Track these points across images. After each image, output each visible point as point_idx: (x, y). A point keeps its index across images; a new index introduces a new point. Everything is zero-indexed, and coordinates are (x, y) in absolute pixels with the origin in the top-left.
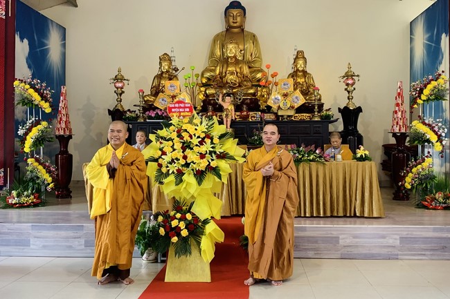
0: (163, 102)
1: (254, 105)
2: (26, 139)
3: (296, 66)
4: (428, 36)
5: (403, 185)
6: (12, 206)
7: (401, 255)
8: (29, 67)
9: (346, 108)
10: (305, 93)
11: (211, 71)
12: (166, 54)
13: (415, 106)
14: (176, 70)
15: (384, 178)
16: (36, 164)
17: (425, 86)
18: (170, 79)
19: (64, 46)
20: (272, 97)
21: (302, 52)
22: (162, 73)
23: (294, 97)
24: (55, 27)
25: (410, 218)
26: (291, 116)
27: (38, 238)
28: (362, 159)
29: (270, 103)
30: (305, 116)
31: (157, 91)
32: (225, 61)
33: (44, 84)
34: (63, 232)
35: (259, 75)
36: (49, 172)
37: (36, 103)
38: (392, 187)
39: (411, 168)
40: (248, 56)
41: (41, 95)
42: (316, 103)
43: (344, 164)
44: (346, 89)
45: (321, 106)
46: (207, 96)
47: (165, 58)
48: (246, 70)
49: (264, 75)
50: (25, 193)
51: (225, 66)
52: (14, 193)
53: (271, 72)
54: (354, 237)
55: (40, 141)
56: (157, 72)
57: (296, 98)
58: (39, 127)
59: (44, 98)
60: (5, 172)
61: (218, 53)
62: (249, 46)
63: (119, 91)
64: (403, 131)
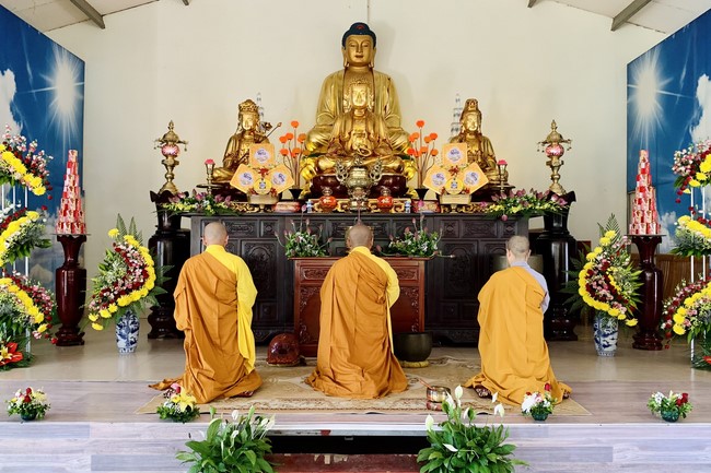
1: (399, 187)
3: (465, 125)
5: (669, 328)
11: (322, 131)
12: (249, 101)
14: (267, 127)
16: (15, 288)
18: (257, 142)
19: (82, 89)
21: (475, 102)
22: (244, 132)
24: (65, 57)
33: (34, 145)
36: (38, 302)
39: (683, 298)
44: (549, 164)
47: (250, 107)
48: (383, 130)
51: (349, 123)
53: (426, 132)
55: (22, 247)
58: (23, 221)
59: (32, 168)
61: (332, 104)
62: (382, 94)
63: (170, 161)
64: (653, 233)
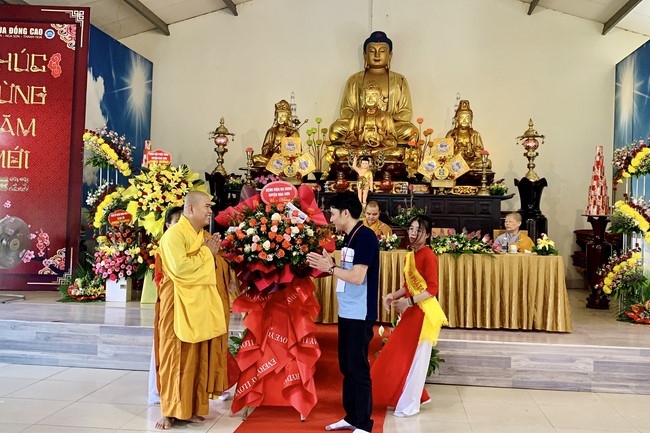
0: (278, 165)
1: (399, 172)
2: (96, 210)
3: (458, 121)
4: (638, 84)
5: (601, 288)
6: (75, 299)
7: (595, 386)
8: (104, 114)
9: (525, 180)
10: (469, 158)
11: (343, 124)
12: (283, 101)
13: (620, 181)
14: (297, 122)
15: (575, 276)
17: (634, 154)
18: (289, 135)
19: (150, 86)
20: (425, 162)
21: (467, 103)
22: (279, 126)
23: (454, 164)
24: (139, 61)
25: (609, 335)
26: (450, 189)
27: (107, 343)
28: (545, 252)
29: (421, 170)
30: (469, 189)
31: (270, 150)
32: (363, 112)
33: (123, 138)
34: (141, 337)
35: (408, 132)
37: (111, 162)
38: (585, 289)
39: (613, 266)
40: (393, 106)
41: (119, 152)
42: (484, 172)
43: (520, 258)
44: (525, 154)
45: (490, 177)
46: (336, 158)
47: (283, 106)
48: (390, 125)
49: (415, 132)
50: (93, 282)
51: (362, 118)
52: (79, 281)
53: (423, 128)
54: (532, 359)
56: (271, 124)
57: (458, 164)
58: (115, 195)
59: (122, 156)
60: (67, 254)
61: (353, 100)
62: (395, 91)
63: (221, 148)
64: (602, 214)
